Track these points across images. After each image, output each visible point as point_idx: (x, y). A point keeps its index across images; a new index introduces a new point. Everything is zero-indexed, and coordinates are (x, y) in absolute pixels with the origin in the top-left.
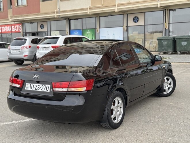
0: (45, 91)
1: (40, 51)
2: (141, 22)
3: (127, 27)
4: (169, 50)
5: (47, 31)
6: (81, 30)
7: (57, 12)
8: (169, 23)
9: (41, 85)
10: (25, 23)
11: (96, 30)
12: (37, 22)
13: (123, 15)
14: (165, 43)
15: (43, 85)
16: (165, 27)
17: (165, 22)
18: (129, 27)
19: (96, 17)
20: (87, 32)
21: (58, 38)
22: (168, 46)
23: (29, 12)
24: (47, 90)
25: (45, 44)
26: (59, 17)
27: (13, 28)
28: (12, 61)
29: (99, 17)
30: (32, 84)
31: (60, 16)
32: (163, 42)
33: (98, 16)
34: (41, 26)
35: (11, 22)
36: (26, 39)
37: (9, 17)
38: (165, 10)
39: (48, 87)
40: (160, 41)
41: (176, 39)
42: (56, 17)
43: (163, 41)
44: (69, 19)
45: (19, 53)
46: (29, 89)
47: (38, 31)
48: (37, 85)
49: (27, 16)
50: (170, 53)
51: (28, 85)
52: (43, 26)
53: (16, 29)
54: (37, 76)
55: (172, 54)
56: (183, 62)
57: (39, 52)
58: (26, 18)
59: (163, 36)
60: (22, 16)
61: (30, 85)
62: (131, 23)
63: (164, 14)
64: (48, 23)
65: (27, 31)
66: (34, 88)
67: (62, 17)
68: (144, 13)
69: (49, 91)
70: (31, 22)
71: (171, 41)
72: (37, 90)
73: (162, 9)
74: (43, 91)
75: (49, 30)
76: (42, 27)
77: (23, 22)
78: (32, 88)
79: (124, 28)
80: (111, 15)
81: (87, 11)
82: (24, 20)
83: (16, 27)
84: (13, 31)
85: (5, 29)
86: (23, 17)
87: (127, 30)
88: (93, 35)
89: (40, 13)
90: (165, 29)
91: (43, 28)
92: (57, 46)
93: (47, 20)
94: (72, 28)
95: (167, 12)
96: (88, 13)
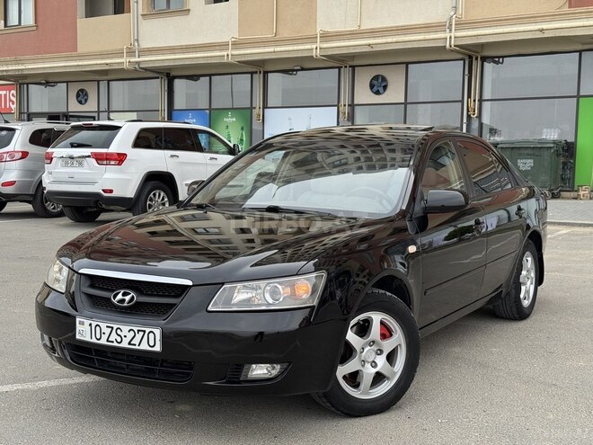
2: (394, 94)
3: (352, 106)
5: (99, 112)
6: (208, 112)
7: (131, 53)
8: (481, 100)
10: (28, 84)
11: (255, 112)
12: (67, 82)
13: (339, 68)
16: (468, 111)
17: (469, 96)
18: (356, 107)
19: (256, 72)
20: (225, 119)
23: (42, 50)
26: (136, 66)
29: (266, 73)
31: (138, 63)
33: (260, 69)
34: (78, 96)
38: (470, 57)
42: (126, 66)
44: (168, 75)
47: (70, 110)
49: (34, 61)
52: (86, 94)
57: (51, 173)
58: (30, 67)
60: (17, 62)
62: (364, 95)
63: (466, 72)
64: (103, 85)
65: (35, 108)
67: (146, 69)
68: (405, 65)
70: (48, 80)
73: (460, 56)
75: (104, 106)
76: (82, 96)
77: (21, 82)
79: (341, 109)
80: (303, 69)
81: (225, 53)
82: (25, 72)
86: (22, 64)
87: (351, 118)
88: (242, 129)
89: (74, 54)
90: (469, 116)
91: (86, 100)
92: (112, 154)
93: (97, 78)
94: (179, 103)
95: (476, 65)
96: (230, 57)
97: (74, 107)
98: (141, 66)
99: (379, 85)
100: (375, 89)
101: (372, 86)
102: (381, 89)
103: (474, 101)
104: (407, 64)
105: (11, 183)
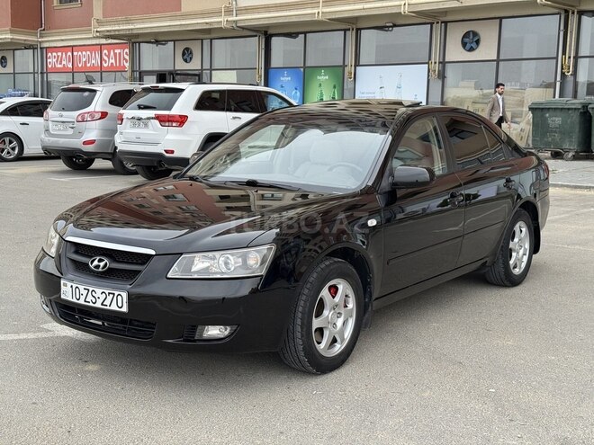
1: (125, 129)
2: (487, 51)
3: (443, 63)
4: (566, 146)
5: (202, 70)
6: (302, 69)
7: (229, 11)
8: (576, 58)
10: (139, 43)
11: (347, 69)
12: (174, 41)
13: (432, 24)
14: (555, 121)
16: (562, 68)
17: (564, 53)
18: (448, 66)
19: (349, 30)
22: (564, 132)
23: (150, 10)
25: (140, 107)
26: (234, 25)
27: (106, 58)
28: (58, 158)
29: (358, 30)
31: (236, 22)
32: (550, 117)
33: (353, 26)
34: (184, 54)
35: (97, 37)
36: (95, 91)
37: (93, 22)
38: (567, 11)
40: (539, 113)
41: (591, 111)
42: (224, 25)
43: (547, 115)
44: (266, 33)
45: (70, 132)
47: (176, 68)
49: (142, 20)
50: (571, 154)
52: (191, 53)
53: (113, 61)
55: (575, 158)
57: (121, 133)
58: (138, 26)
59: (554, 97)
60: (128, 21)
62: (455, 52)
63: (562, 28)
64: (206, 43)
65: (146, 66)
67: (243, 28)
68: (498, 20)
70: (158, 39)
71: (576, 117)
73: (556, 11)
75: (206, 66)
76: (187, 55)
77: (134, 41)
79: (432, 66)
80: (395, 26)
81: (316, 11)
82: (135, 32)
83: (115, 54)
84: (105, 65)
85: (84, 60)
86: (132, 23)
87: (442, 76)
88: (335, 87)
89: (178, 13)
90: (563, 74)
91: (191, 59)
92: (173, 116)
93: (201, 36)
94: (276, 61)
95: (573, 20)
96: (320, 14)
97: (181, 65)
98: (238, 25)
99: (471, 41)
100: (468, 46)
102: (474, 45)
103: (570, 57)
104: (501, 19)
105: (92, 142)
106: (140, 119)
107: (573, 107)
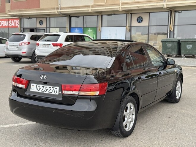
0: (53, 93)
1: (40, 48)
2: (145, 23)
3: (131, 27)
4: (173, 53)
5: (46, 28)
6: (82, 28)
7: (58, 8)
8: (174, 25)
9: (48, 87)
10: (23, 18)
11: (98, 28)
12: (36, 18)
13: (127, 14)
14: (169, 45)
15: (51, 87)
16: (170, 29)
17: (170, 24)
18: (132, 28)
19: (99, 15)
20: (88, 31)
21: (60, 35)
22: (172, 48)
23: (28, 7)
24: (56, 92)
25: (45, 41)
26: (60, 13)
27: (10, 23)
28: (9, 57)
29: (102, 15)
30: (38, 85)
31: (60, 12)
32: (168, 44)
33: (100, 14)
34: (40, 22)
35: (9, 16)
36: (25, 35)
37: (7, 11)
38: (171, 11)
39: (56, 89)
40: (164, 43)
41: (181, 42)
42: (56, 13)
43: (167, 43)
44: (69, 16)
45: (17, 49)
46: (35, 90)
47: (37, 27)
48: (44, 87)
49: (26, 11)
50: (174, 56)
51: (34, 86)
52: (42, 22)
53: (13, 24)
54: (45, 77)
55: (176, 57)
56: (188, 66)
57: (38, 50)
58: (24, 13)
59: (167, 38)
60: (20, 11)
61: (36, 86)
62: (135, 23)
63: (170, 16)
64: (48, 19)
65: (25, 26)
66: (41, 90)
67: (63, 14)
68: (149, 13)
69: (57, 94)
70: (30, 17)
71: (176, 44)
72: (44, 92)
73: (168, 10)
74: (51, 93)
75: (48, 26)
76: (41, 23)
77: (21, 18)
78: (39, 90)
79: (127, 28)
80: (114, 14)
81: (89, 9)
82: (23, 15)
83: (14, 22)
84: (10, 26)
85: (2, 24)
86: (22, 12)
87: (130, 31)
88: (94, 34)
89: (39, 9)
90: (170, 31)
91: (42, 24)
93: (46, 16)
94: (73, 26)
95: (173, 14)
96: (91, 10)
99: (140, 20)
100: (139, 21)
101: (137, 20)
102: (141, 21)
103: (172, 25)
104: (150, 13)
105: (25, 52)
106: (45, 45)
107: (175, 41)
